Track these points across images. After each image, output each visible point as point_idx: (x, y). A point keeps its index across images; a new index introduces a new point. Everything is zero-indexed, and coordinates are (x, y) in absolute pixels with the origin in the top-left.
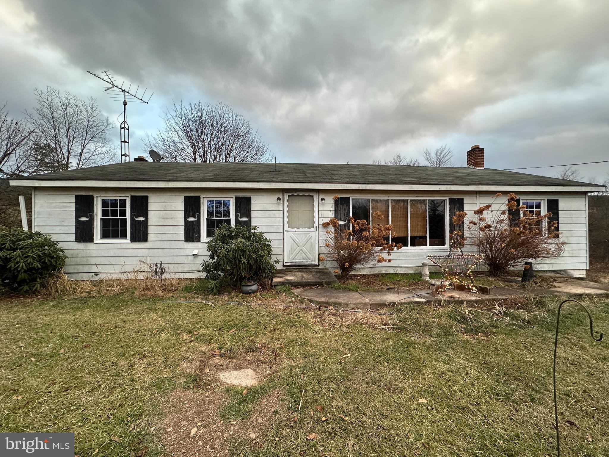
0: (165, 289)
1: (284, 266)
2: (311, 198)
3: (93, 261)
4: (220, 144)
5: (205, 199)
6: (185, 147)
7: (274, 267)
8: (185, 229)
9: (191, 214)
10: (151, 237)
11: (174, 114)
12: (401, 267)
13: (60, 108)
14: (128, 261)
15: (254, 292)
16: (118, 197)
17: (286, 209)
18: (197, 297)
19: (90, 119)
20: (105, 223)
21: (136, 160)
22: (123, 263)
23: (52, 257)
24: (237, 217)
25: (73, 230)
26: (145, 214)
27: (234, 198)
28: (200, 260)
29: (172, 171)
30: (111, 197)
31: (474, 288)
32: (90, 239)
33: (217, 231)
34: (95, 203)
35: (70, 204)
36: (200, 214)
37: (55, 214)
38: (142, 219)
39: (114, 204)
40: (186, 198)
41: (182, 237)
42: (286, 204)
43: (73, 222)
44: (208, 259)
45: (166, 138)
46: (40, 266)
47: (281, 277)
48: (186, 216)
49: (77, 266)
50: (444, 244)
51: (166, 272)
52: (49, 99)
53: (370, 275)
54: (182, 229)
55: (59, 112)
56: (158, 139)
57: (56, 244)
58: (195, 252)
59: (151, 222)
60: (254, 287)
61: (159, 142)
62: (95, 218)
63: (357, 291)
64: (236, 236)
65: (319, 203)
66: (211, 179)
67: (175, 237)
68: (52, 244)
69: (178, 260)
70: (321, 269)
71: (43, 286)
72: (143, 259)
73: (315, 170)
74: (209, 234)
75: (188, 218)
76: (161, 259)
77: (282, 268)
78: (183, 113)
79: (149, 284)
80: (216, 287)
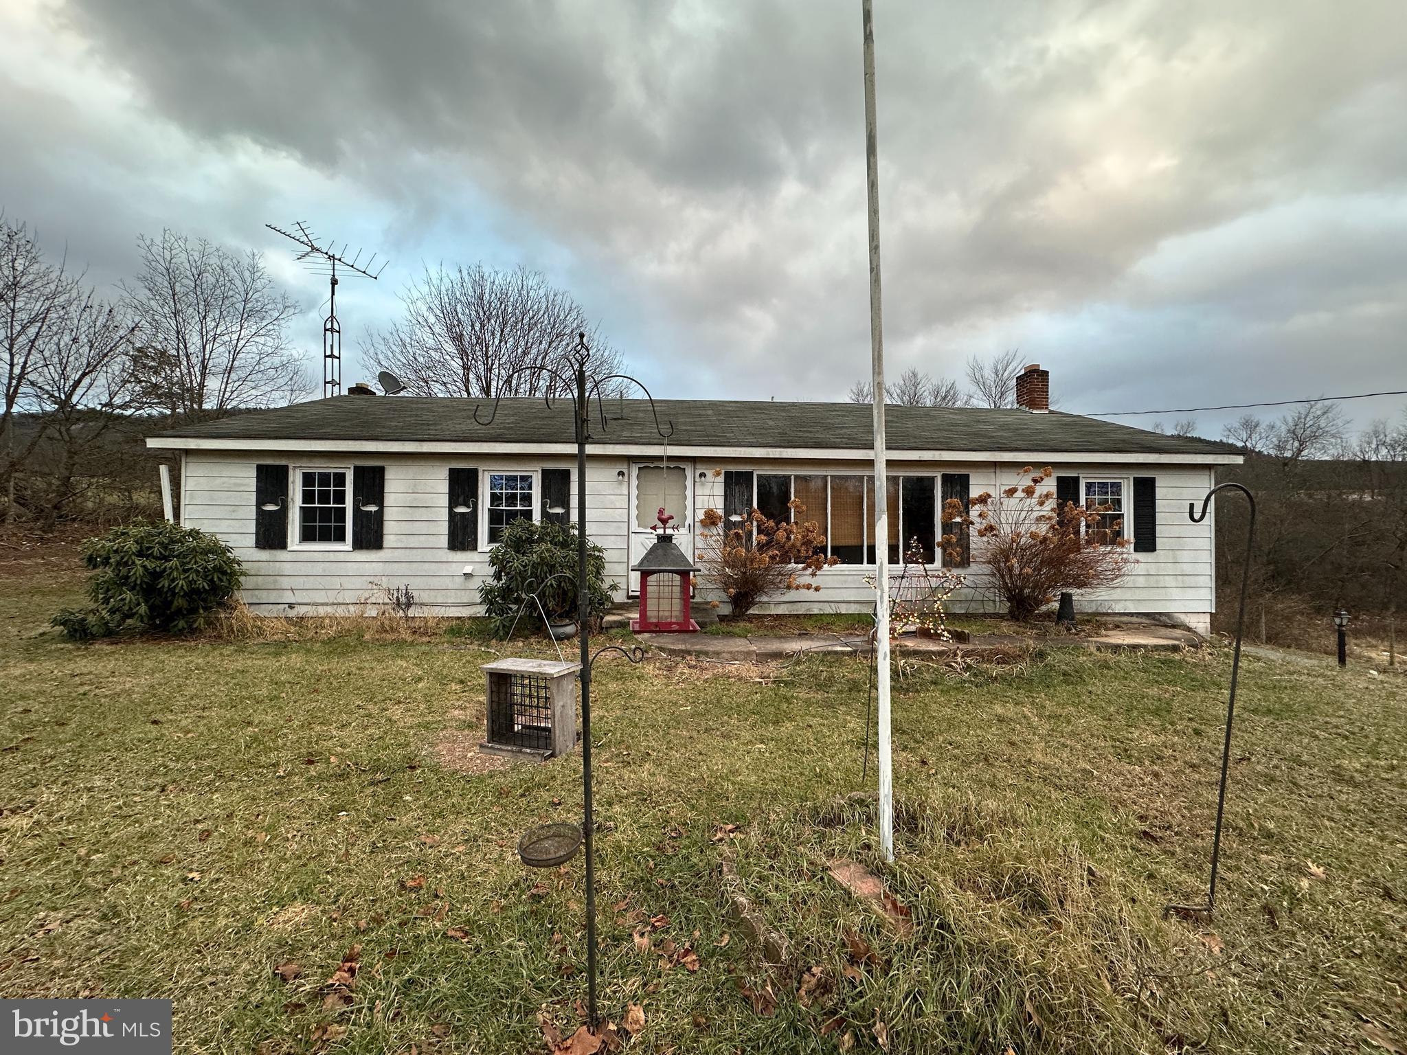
0: (414, 633)
1: (629, 597)
2: (682, 472)
3: (286, 582)
4: (520, 350)
5: (486, 473)
6: (448, 357)
7: (608, 598)
8: (449, 527)
9: (461, 499)
10: (388, 540)
11: (425, 290)
12: (849, 602)
13: (189, 273)
14: (347, 583)
15: (569, 637)
16: (332, 468)
17: (634, 492)
18: (471, 643)
19: (249, 296)
20: (307, 514)
21: (351, 390)
22: (338, 587)
23: (224, 573)
24: (543, 505)
25: (252, 527)
26: (379, 499)
27: (540, 472)
28: (477, 583)
29: (424, 417)
30: (318, 467)
31: (946, 634)
32: (281, 544)
33: (506, 531)
34: (290, 479)
35: (247, 481)
36: (477, 500)
37: (222, 498)
38: (373, 508)
39: (324, 479)
40: (452, 472)
41: (444, 541)
42: (634, 482)
43: (252, 513)
44: (491, 581)
45: (408, 340)
46: (207, 587)
47: (619, 615)
48: (453, 503)
49: (256, 592)
50: (932, 561)
51: (416, 604)
52: (168, 256)
53: (790, 616)
54: (444, 528)
55: (186, 281)
56: (391, 340)
57: (229, 551)
58: (468, 569)
59: (389, 514)
60: (570, 629)
61: (394, 348)
62: (290, 505)
63: (746, 637)
64: (541, 540)
65: (695, 482)
66: (499, 436)
67: (431, 541)
68: (221, 551)
69: (436, 583)
70: (696, 603)
71: (209, 623)
72: (376, 580)
73: (700, 415)
74: (493, 537)
75: (456, 507)
76: (405, 581)
77: (626, 601)
78: (443, 289)
79: (387, 622)
80: (504, 626)
